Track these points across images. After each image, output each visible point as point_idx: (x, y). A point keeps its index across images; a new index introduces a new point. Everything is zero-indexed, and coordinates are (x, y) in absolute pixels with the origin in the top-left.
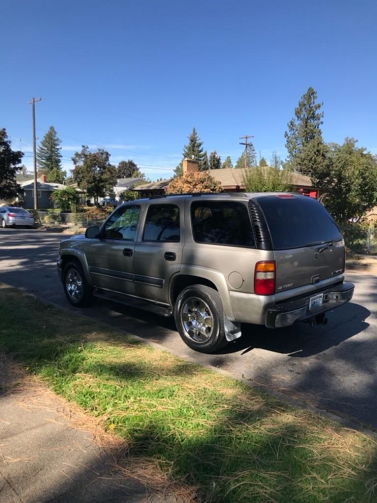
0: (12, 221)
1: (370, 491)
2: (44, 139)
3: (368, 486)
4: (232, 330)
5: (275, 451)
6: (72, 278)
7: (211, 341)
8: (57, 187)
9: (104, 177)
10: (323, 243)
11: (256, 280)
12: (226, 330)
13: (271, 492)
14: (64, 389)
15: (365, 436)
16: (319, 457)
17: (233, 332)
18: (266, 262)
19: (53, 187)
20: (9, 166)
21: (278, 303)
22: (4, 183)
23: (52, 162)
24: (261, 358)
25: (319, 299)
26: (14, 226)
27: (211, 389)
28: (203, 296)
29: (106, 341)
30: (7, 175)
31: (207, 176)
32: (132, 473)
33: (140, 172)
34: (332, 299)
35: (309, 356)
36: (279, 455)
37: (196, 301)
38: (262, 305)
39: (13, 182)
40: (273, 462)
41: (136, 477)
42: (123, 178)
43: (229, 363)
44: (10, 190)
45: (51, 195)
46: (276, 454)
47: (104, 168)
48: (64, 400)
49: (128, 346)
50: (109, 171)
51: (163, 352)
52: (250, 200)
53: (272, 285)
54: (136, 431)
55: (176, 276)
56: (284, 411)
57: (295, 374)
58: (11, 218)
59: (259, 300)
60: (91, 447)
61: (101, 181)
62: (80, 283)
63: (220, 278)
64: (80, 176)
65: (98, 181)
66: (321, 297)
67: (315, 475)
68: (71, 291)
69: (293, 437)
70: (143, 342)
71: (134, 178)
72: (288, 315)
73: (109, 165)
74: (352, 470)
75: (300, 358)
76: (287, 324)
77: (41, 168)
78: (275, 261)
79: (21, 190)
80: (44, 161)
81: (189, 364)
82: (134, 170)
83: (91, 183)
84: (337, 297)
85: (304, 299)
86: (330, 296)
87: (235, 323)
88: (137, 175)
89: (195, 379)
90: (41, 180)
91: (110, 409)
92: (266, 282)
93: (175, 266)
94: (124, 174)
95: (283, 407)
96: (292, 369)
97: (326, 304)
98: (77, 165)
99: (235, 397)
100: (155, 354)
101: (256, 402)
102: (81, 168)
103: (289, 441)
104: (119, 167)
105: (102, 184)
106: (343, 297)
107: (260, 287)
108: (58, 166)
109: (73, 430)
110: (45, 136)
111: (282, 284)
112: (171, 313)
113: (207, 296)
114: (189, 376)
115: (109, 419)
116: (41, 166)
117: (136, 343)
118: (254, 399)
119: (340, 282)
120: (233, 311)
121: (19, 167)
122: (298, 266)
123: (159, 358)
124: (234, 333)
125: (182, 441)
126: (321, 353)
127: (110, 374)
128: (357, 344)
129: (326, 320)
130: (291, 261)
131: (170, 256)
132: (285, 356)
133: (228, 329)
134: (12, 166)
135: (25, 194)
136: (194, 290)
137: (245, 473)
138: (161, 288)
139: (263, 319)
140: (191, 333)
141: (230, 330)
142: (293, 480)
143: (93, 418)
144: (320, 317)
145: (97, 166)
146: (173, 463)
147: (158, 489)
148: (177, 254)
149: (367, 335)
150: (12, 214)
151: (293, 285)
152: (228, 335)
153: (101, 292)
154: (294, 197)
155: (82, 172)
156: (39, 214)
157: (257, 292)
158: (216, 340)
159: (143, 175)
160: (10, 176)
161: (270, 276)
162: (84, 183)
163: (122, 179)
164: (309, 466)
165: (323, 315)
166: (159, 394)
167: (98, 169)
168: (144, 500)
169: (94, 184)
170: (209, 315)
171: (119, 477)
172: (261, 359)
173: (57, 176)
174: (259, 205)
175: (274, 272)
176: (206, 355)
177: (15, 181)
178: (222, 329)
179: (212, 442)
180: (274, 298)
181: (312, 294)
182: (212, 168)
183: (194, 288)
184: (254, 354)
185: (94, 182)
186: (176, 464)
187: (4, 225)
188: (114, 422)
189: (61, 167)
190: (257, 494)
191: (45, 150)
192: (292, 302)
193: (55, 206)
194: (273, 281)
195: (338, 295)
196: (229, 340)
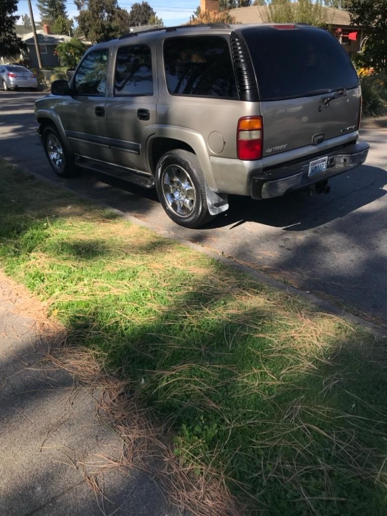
0: (13, 82)
1: (327, 389)
3: (326, 384)
4: (217, 202)
5: (228, 342)
6: (52, 144)
7: (194, 216)
8: (62, 39)
9: (114, 24)
10: (330, 91)
11: (239, 142)
12: (209, 202)
13: (208, 389)
14: (14, 270)
15: (342, 322)
16: (279, 348)
17: (218, 205)
18: (252, 118)
19: (58, 39)
20: (5, 15)
21: (267, 169)
22: (3, 37)
23: (56, 9)
24: (251, 232)
25: (322, 163)
26: (17, 88)
27: (181, 268)
28: (183, 163)
29: (81, 215)
30: (5, 27)
31: (226, 16)
32: (64, 363)
33: (157, 18)
34: (340, 163)
35: (307, 229)
36: (232, 345)
37: (176, 169)
38: (247, 172)
39: (13, 35)
40: (223, 354)
41: (66, 369)
42: (138, 25)
43: (214, 239)
44: (11, 45)
45: (55, 50)
46: (229, 345)
47: (113, 13)
48: (12, 282)
49: (103, 221)
50: (119, 16)
51: (141, 228)
52: (233, 33)
53: (258, 148)
54: (79, 318)
55: (152, 139)
56: (257, 293)
57: (286, 250)
58: (11, 79)
59: (243, 166)
60: (28, 334)
61: (111, 30)
62: (60, 151)
63: (199, 140)
64: (87, 24)
65: (107, 30)
66: (324, 161)
67: (266, 369)
68: (55, 160)
69: (257, 325)
70: (121, 216)
71: (150, 25)
72: (279, 183)
73: (119, 8)
74: (313, 363)
75: (296, 232)
76: (275, 195)
77: (44, 17)
78: (262, 117)
79: (23, 45)
80: (46, 8)
81: (166, 240)
82: (150, 15)
83: (99, 33)
84: (345, 160)
85: (301, 164)
86: (337, 159)
87: (220, 194)
88: (154, 21)
89: (168, 257)
90: (44, 32)
91: (57, 292)
92: (251, 143)
93: (149, 127)
94: (139, 21)
95: (256, 288)
96: (283, 244)
97: (331, 169)
98: (82, 10)
99: (206, 277)
100: (131, 230)
101: (228, 283)
102: (86, 14)
103: (250, 329)
104: (132, 12)
105: (113, 34)
106: (353, 159)
107: (245, 150)
108: (63, 14)
109: (14, 316)
111: (271, 147)
112: (154, 184)
113: (187, 163)
114: (162, 254)
115: (53, 304)
116: (44, 15)
117: (113, 217)
118: (227, 280)
119: (353, 142)
120: (216, 181)
121: (16, 16)
122: (308, 122)
123: (134, 235)
124: (220, 206)
125: (126, 329)
126: (322, 226)
127: (70, 254)
128: (367, 215)
129: (329, 189)
130: (299, 115)
131: (143, 114)
132: (280, 229)
133: (211, 201)
134: (9, 16)
135: (29, 51)
136: (173, 156)
137: (184, 367)
138: (139, 154)
139: (248, 190)
140: (174, 206)
141: (214, 203)
142: (240, 375)
143: (37, 303)
144: (322, 184)
145: (104, 11)
146: (107, 354)
147: (87, 382)
148: (151, 112)
149: (380, 205)
150: (11, 73)
151: (287, 146)
152: (212, 208)
153: (83, 160)
154: (297, 27)
155: (88, 19)
156: (44, 74)
157: (241, 157)
158: (199, 214)
159: (160, 22)
160: (8, 28)
161: (256, 135)
162: (92, 34)
163: (136, 27)
164: (263, 359)
165: (325, 182)
166: (120, 275)
167: (106, 14)
168: (67, 394)
169: (103, 34)
170: (191, 186)
171: (48, 368)
172: (251, 234)
173: (64, 26)
174: (245, 40)
175: (261, 130)
176: (191, 230)
177: (15, 34)
178: (204, 201)
179: (159, 332)
180: (262, 163)
181: (313, 157)
182: (239, 7)
183: (173, 154)
184: (245, 229)
185: (103, 32)
186: (111, 356)
187: (5, 88)
188: (57, 308)
189: (67, 14)
190: (191, 391)
192: (285, 167)
193: (62, 64)
194: (260, 142)
195: (347, 158)
196: (212, 213)
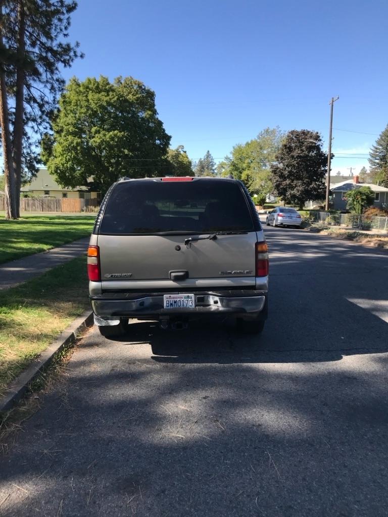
0: (280, 220)
2: (379, 137)
21: (106, 291)
22: (313, 185)
25: (185, 299)
39: (322, 184)
44: (318, 192)
58: (280, 218)
66: (188, 297)
78: (98, 246)
80: (377, 161)
90: (354, 181)
110: (381, 134)
116: (374, 167)
119: (248, 286)
150: (281, 214)
151: (131, 276)
180: (100, 285)
181: (169, 291)
187: (274, 224)
191: (379, 149)
